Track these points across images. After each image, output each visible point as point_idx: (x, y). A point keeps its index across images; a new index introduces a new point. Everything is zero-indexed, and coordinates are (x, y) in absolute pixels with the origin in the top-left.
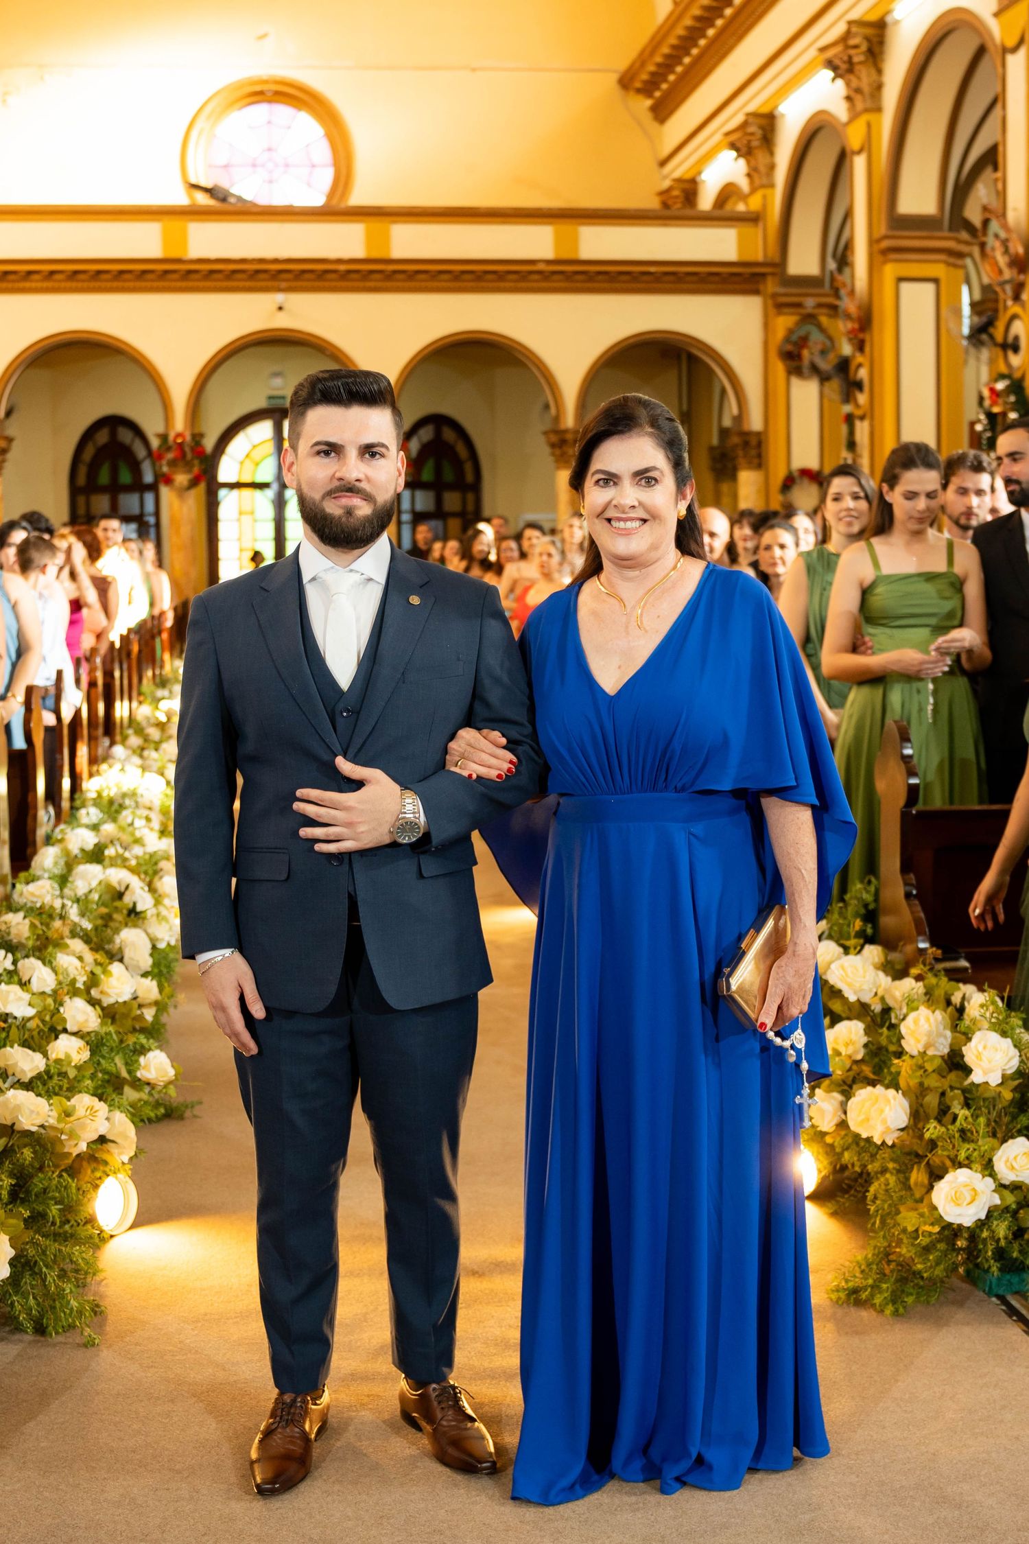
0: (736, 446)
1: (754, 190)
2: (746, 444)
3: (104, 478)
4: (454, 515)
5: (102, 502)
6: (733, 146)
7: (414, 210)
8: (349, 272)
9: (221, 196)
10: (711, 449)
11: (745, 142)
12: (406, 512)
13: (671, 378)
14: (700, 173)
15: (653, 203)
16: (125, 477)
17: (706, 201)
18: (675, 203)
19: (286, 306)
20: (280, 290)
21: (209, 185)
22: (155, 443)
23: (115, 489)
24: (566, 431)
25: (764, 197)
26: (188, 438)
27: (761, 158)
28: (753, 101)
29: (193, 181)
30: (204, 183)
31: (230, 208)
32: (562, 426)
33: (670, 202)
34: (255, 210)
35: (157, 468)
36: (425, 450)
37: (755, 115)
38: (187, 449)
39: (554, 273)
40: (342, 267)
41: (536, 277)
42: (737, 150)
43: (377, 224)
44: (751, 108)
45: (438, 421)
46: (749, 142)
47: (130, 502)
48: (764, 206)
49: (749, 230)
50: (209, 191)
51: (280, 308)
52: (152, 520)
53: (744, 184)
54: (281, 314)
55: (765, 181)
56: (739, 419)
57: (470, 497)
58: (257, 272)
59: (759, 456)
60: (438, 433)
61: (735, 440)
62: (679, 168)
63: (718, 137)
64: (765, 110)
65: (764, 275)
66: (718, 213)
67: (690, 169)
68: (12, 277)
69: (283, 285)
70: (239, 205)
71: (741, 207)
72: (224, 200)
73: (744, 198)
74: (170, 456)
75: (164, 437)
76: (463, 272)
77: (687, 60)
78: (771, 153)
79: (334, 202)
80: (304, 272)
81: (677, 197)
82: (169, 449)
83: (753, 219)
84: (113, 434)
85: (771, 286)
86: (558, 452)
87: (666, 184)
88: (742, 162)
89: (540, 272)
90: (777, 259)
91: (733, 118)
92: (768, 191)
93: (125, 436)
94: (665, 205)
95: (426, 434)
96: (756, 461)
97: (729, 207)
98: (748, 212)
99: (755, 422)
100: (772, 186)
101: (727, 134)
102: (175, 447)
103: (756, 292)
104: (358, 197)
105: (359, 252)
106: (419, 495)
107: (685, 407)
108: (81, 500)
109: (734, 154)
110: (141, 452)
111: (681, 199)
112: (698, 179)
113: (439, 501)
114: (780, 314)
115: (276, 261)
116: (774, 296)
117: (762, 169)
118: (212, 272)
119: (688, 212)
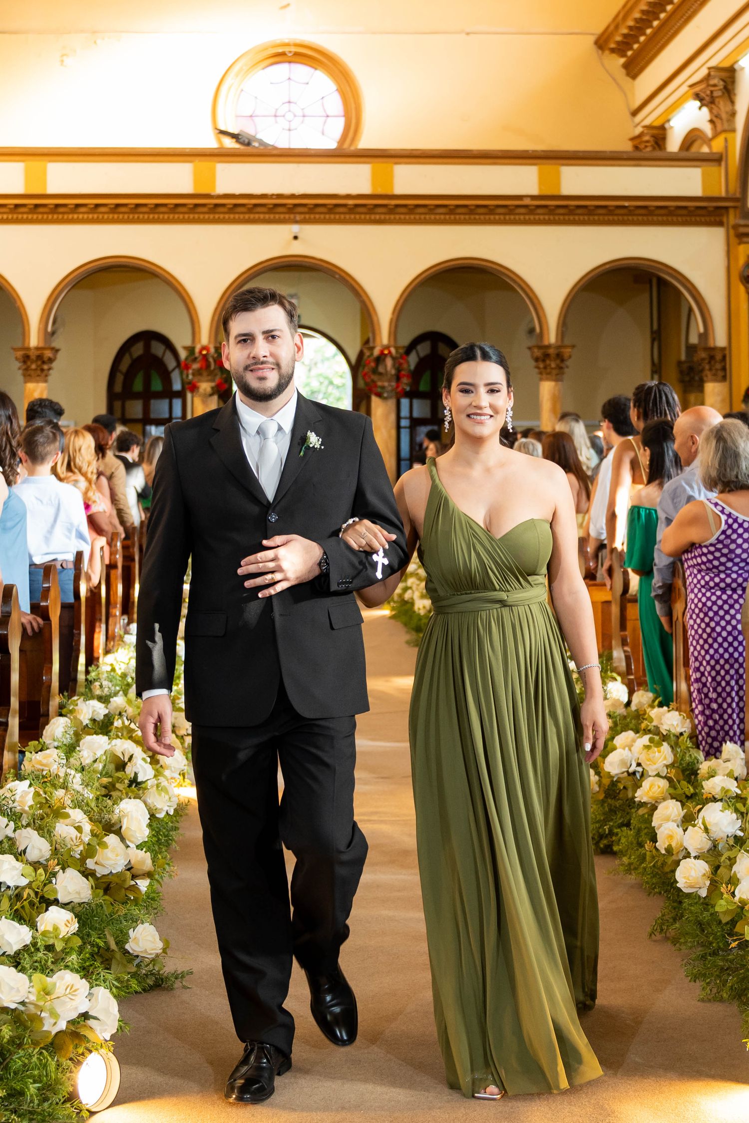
0: (703, 359)
1: (716, 135)
2: (712, 358)
3: (138, 385)
5: (135, 409)
6: (697, 97)
7: (414, 152)
8: (356, 206)
9: (247, 141)
10: (680, 363)
11: (708, 92)
12: (405, 418)
13: (643, 301)
14: (668, 121)
15: (628, 147)
16: (157, 385)
17: (674, 144)
18: (646, 147)
19: (299, 235)
20: (296, 222)
21: (236, 132)
22: (183, 355)
23: (147, 396)
24: (549, 346)
25: (726, 140)
26: (211, 351)
27: (723, 106)
28: (716, 57)
29: (223, 128)
30: (231, 131)
31: (255, 151)
32: (546, 343)
33: (642, 146)
34: (275, 152)
35: (184, 377)
36: (422, 363)
37: (717, 69)
38: (211, 361)
39: (538, 207)
40: (351, 202)
41: (522, 210)
42: (701, 100)
43: (382, 165)
44: (713, 63)
45: (435, 338)
46: (712, 92)
47: (160, 408)
48: (726, 147)
49: (712, 169)
50: (235, 136)
51: (296, 238)
53: (708, 129)
54: (296, 242)
55: (726, 126)
56: (704, 337)
58: (276, 205)
59: (724, 369)
60: (434, 348)
61: (703, 355)
62: (650, 116)
63: (685, 88)
64: (726, 64)
65: (727, 208)
66: (684, 154)
67: (660, 116)
68: (61, 210)
69: (298, 217)
70: (262, 148)
71: (705, 149)
72: (249, 144)
73: (709, 141)
74: (195, 366)
75: (191, 349)
76: (458, 206)
77: (656, 23)
78: (733, 102)
79: (346, 146)
80: (317, 205)
81: (647, 142)
82: (195, 360)
83: (717, 159)
84: (147, 347)
85: (732, 218)
86: (541, 365)
87: (639, 130)
88: (705, 110)
89: (526, 206)
90: (738, 195)
91: (697, 72)
92: (729, 135)
93: (158, 349)
94: (636, 148)
95: (424, 349)
96: (721, 374)
97: (694, 149)
98: (712, 153)
99: (720, 339)
100: (733, 130)
101: (691, 86)
102: (200, 358)
103: (720, 224)
104: (366, 142)
105: (366, 189)
106: (416, 402)
107: (655, 327)
108: (118, 405)
109: (698, 103)
110: (171, 363)
111: (653, 143)
112: (667, 126)
114: (740, 243)
115: (293, 196)
116: (735, 227)
117: (724, 116)
118: (236, 205)
119: (658, 154)
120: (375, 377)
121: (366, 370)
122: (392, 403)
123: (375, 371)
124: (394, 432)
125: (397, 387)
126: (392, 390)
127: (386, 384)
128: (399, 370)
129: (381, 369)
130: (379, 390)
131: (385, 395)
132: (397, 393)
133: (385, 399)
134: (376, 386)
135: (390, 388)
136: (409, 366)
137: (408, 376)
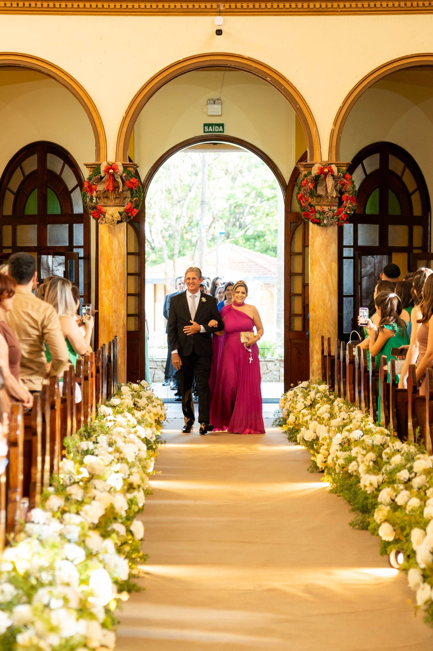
4: (400, 250)
5: (29, 235)
19: (225, 30)
20: (220, 12)
22: (86, 173)
26: (121, 169)
35: (88, 200)
38: (119, 180)
51: (219, 32)
52: (81, 253)
54: (220, 38)
57: (418, 230)
60: (384, 162)
69: (223, 7)
74: (101, 187)
75: (95, 168)
82: (100, 180)
95: (371, 163)
102: (107, 177)
113: (383, 236)
120: (313, 201)
121: (302, 192)
122: (333, 231)
123: (313, 193)
124: (335, 266)
125: (340, 212)
126: (333, 217)
127: (326, 209)
128: (341, 193)
129: (320, 191)
130: (318, 216)
131: (325, 222)
132: (339, 219)
133: (325, 226)
134: (314, 211)
135: (330, 214)
136: (354, 186)
137: (352, 199)
